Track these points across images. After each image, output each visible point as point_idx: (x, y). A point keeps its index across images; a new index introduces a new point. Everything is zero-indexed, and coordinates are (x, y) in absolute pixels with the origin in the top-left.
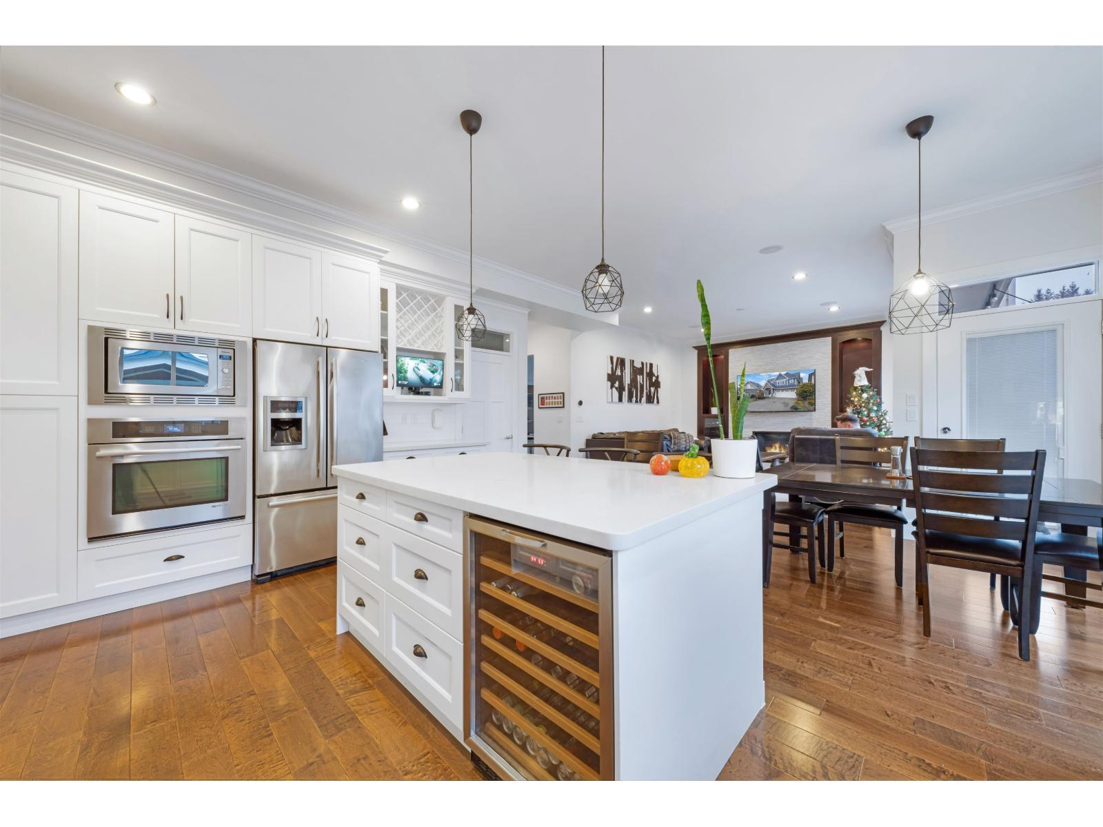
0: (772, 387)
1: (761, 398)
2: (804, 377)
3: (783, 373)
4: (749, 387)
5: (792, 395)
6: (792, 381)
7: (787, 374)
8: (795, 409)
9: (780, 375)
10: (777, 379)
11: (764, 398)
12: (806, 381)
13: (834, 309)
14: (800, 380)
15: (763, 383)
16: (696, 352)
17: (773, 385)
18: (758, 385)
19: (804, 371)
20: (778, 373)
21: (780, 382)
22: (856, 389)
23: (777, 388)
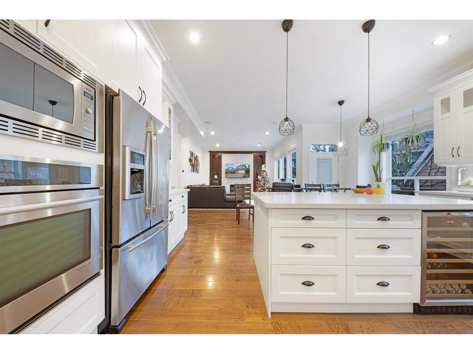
0: (238, 169)
1: (234, 173)
2: (247, 166)
3: (241, 164)
4: (230, 169)
5: (244, 172)
6: (244, 167)
7: (242, 165)
8: (244, 177)
9: (240, 165)
10: (240, 166)
11: (235, 173)
12: (247, 167)
13: (259, 145)
14: (246, 167)
15: (235, 168)
16: (209, 153)
17: (238, 168)
18: (233, 168)
19: (247, 164)
20: (240, 164)
21: (240, 168)
22: (262, 171)
23: (239, 170)
